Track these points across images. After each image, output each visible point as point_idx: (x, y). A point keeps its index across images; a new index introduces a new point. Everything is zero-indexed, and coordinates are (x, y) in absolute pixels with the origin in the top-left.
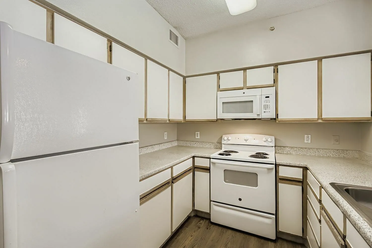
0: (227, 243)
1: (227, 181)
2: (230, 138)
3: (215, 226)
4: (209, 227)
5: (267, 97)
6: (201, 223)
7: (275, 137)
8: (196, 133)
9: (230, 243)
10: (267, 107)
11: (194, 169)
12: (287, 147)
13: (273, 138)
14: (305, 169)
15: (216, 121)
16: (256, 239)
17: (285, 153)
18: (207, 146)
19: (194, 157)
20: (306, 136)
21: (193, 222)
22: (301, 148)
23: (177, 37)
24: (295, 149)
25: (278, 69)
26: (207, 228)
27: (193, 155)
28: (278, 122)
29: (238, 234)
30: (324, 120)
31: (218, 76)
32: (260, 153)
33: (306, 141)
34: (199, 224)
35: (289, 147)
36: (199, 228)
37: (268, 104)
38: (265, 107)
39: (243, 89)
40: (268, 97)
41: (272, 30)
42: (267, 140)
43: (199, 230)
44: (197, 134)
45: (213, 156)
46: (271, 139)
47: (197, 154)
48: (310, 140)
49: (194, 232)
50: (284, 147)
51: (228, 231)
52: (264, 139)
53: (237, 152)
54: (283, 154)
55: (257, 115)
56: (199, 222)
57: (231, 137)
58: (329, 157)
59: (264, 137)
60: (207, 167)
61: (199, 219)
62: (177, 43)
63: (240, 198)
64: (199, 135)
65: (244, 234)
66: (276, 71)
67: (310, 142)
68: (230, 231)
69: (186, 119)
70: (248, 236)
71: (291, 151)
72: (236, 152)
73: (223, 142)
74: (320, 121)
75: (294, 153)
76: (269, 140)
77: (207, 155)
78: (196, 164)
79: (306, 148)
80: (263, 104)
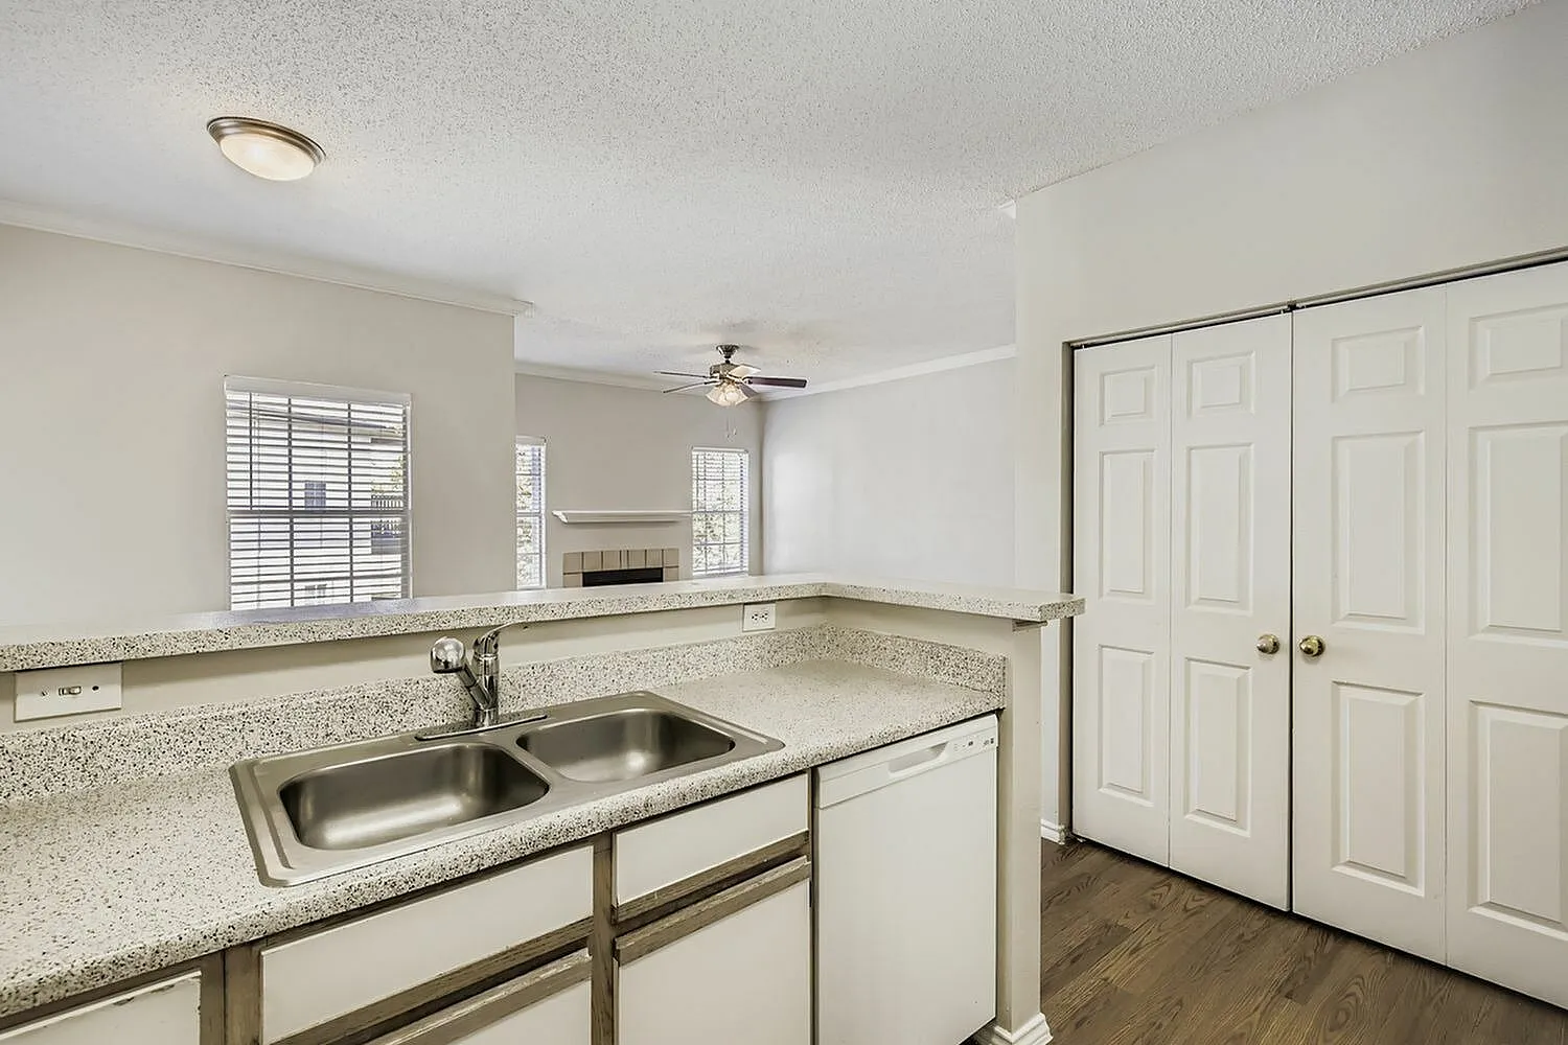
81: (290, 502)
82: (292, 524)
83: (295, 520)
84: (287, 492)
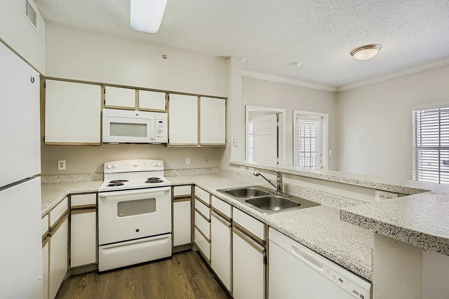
0: (127, 283)
1: (121, 214)
2: (115, 166)
3: (106, 274)
4: (98, 280)
5: (160, 122)
6: (84, 281)
7: (163, 161)
8: (59, 162)
9: (130, 281)
10: (160, 132)
11: (71, 211)
12: (174, 170)
13: (162, 162)
14: (193, 185)
15: (99, 144)
16: (154, 264)
17: (172, 175)
18: (80, 178)
19: (69, 196)
20: (187, 158)
21: (71, 286)
22: (184, 169)
23: (34, 14)
24: (180, 171)
25: (169, 96)
26: (96, 282)
27: (68, 192)
28: (169, 146)
29: (136, 269)
30: (201, 145)
31: (102, 89)
32: (152, 178)
33: (187, 163)
34: (82, 283)
35: (175, 170)
36: (84, 287)
37: (161, 129)
38: (159, 132)
39: (134, 110)
40: (162, 122)
41: (165, 58)
42: (157, 165)
43: (85, 289)
44: (62, 164)
45: (101, 189)
46: (161, 163)
47: (75, 191)
48: (190, 162)
49: (79, 295)
50: (171, 170)
51: (124, 271)
52: (154, 164)
53: (127, 181)
54: (170, 176)
55: (150, 139)
56: (81, 280)
57: (116, 164)
58: (202, 174)
59: (154, 162)
60: (92, 204)
61: (77, 279)
62: (35, 23)
63: (138, 229)
64: (64, 165)
65: (142, 266)
66: (168, 98)
67: (190, 164)
68: (126, 271)
69: (45, 141)
70: (146, 266)
71: (176, 173)
72: (125, 181)
73: (106, 171)
74: (199, 146)
75: (178, 174)
76: (159, 164)
77: (92, 190)
78: (73, 205)
79: (187, 169)
80: (157, 128)
81: (440, 144)
82: (439, 152)
83: (441, 151)
84: (439, 141)
